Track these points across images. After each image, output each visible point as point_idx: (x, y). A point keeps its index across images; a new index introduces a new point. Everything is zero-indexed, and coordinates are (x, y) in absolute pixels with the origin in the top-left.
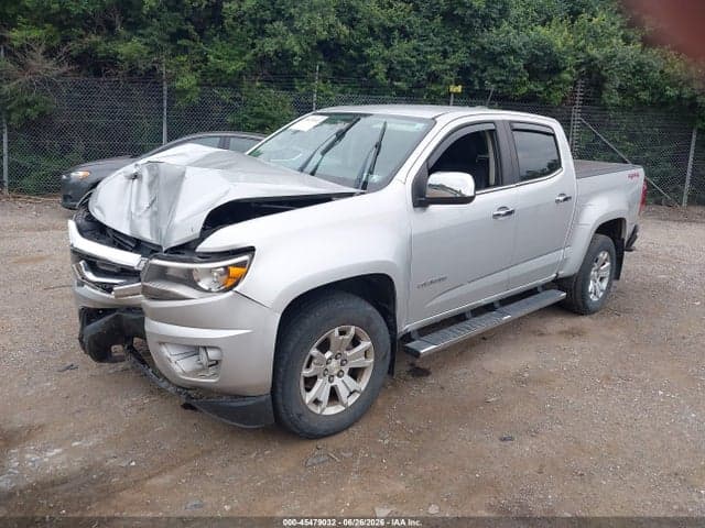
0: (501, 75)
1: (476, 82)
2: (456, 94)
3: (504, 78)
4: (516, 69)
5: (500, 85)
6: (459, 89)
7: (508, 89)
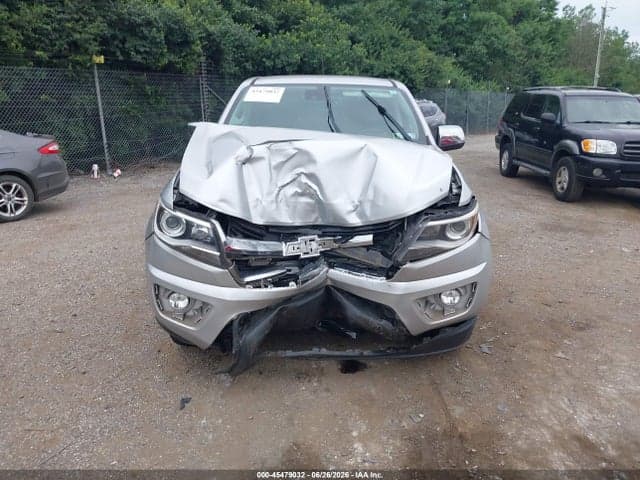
0: (144, 46)
1: (118, 53)
2: (99, 65)
3: (148, 49)
4: (158, 40)
5: (145, 56)
6: (101, 59)
7: (151, 61)
